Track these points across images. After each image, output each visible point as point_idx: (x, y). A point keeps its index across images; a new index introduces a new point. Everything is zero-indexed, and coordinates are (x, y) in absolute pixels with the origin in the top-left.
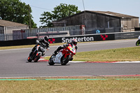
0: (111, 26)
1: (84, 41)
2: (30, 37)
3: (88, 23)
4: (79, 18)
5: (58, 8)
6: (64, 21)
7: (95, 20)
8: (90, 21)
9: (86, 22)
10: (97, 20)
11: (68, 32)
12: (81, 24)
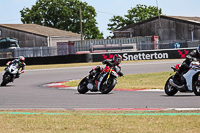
0: (195, 37)
1: (154, 58)
2: (79, 53)
3: (164, 33)
4: (150, 25)
5: (134, 11)
6: (130, 30)
7: (173, 29)
8: (167, 30)
9: (160, 32)
10: (177, 30)
11: (134, 45)
12: (154, 34)
